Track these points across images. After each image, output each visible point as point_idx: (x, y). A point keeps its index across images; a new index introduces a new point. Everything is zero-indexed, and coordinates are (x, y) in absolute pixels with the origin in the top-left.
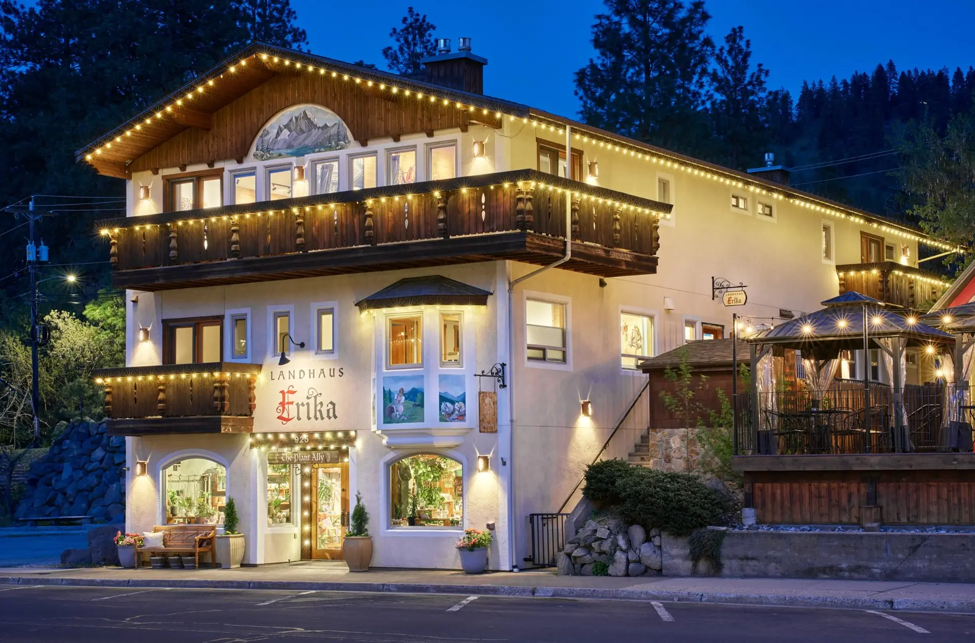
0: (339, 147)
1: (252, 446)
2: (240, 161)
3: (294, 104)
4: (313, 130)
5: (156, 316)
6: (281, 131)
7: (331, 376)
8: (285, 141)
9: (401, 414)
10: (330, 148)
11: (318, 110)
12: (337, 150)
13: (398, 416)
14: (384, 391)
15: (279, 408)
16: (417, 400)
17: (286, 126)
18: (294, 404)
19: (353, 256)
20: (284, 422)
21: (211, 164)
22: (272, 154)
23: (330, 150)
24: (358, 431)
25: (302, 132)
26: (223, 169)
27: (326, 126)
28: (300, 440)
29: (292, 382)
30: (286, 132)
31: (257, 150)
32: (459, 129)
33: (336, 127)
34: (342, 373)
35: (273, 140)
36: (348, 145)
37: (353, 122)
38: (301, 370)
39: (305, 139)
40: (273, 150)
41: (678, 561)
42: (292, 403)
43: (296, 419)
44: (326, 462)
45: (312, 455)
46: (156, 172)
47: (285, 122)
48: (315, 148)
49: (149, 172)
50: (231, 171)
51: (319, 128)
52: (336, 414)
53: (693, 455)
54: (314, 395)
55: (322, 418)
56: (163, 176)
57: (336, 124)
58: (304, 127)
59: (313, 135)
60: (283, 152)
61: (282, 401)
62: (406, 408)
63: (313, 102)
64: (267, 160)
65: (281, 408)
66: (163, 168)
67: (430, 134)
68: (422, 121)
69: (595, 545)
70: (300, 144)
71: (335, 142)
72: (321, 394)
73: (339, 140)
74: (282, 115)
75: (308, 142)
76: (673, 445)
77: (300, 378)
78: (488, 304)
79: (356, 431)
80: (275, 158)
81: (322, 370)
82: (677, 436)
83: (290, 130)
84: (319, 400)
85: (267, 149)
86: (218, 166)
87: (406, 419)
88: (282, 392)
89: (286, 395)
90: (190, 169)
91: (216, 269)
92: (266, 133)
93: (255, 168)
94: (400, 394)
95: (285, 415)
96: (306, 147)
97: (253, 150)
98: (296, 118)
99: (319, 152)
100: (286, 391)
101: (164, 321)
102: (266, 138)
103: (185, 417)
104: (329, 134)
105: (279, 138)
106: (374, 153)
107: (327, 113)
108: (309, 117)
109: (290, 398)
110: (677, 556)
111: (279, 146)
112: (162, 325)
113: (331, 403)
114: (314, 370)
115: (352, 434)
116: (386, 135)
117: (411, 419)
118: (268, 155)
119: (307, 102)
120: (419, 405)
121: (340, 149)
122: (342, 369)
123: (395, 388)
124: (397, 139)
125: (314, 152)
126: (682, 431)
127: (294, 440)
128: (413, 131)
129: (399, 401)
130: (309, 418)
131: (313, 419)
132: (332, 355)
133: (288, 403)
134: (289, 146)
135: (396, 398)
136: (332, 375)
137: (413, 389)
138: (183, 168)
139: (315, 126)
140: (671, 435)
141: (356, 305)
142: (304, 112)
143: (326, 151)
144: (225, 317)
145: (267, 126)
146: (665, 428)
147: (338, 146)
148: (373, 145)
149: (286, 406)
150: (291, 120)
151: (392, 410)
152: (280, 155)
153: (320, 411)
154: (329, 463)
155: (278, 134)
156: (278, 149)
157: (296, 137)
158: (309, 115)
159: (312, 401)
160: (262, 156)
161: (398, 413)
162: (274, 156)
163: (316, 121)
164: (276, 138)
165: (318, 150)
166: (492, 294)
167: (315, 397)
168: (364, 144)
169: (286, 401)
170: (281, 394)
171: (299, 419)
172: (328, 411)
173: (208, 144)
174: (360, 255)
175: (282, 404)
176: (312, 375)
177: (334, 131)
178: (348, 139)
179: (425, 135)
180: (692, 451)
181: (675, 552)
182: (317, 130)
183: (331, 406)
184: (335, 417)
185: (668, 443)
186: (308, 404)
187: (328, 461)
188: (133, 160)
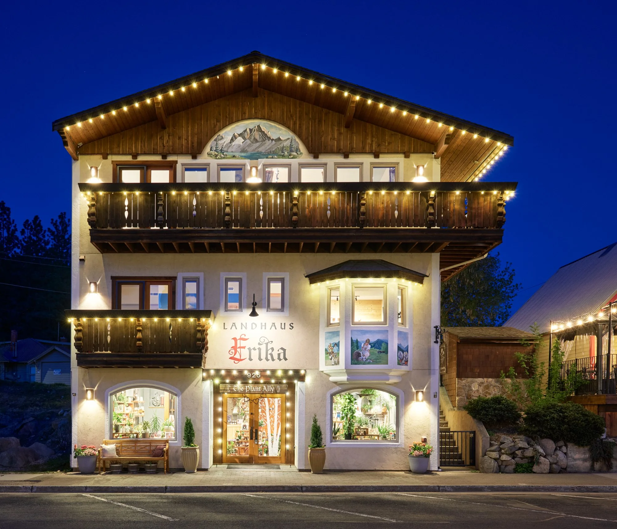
0: (292, 157)
1: (204, 379)
2: (194, 157)
3: (250, 118)
4: (267, 140)
5: (104, 273)
6: (236, 138)
7: (282, 329)
8: (239, 146)
9: (367, 358)
10: (283, 156)
11: (272, 126)
12: (290, 158)
13: (364, 360)
14: (352, 340)
15: (231, 351)
16: (382, 348)
17: (240, 135)
18: (246, 348)
19: (345, 234)
20: (236, 362)
21: (164, 157)
22: (226, 155)
23: (283, 158)
24: (308, 371)
25: (256, 141)
26: (176, 162)
27: (279, 139)
28: (252, 376)
29: (244, 331)
30: (239, 141)
31: (211, 150)
32: (403, 156)
33: (289, 142)
34: (293, 327)
35: (227, 144)
36: (300, 156)
37: (307, 138)
38: (253, 323)
39: (259, 147)
40: (227, 152)
41: (579, 463)
42: (244, 347)
43: (247, 360)
44: (277, 393)
45: (263, 388)
46: (105, 158)
47: (240, 131)
48: (269, 155)
49: (99, 157)
50: (183, 165)
51: (273, 140)
52: (286, 357)
53: (487, 395)
54: (266, 341)
55: (273, 360)
56: (112, 161)
57: (289, 139)
58: (257, 137)
59: (267, 144)
60: (237, 154)
61: (234, 345)
62: (371, 354)
63: (269, 119)
64: (221, 159)
65: (233, 351)
66: (113, 154)
67: (377, 156)
68: (371, 145)
69: (518, 453)
70: (254, 150)
71: (287, 153)
72: (272, 342)
73: (291, 151)
74: (237, 126)
75: (262, 149)
76: (473, 388)
77: (252, 328)
78: (424, 283)
79: (305, 370)
80: (229, 158)
81: (274, 324)
82: (476, 383)
83: (244, 138)
84: (270, 346)
85: (221, 150)
86: (170, 158)
87: (371, 361)
88: (235, 339)
89: (238, 341)
90: (141, 158)
91: (207, 235)
92: (220, 138)
93: (208, 165)
94: (366, 343)
95: (237, 356)
96: (261, 153)
97: (207, 149)
98: (251, 130)
99: (272, 158)
100: (238, 338)
101: (113, 278)
102: (221, 142)
103: (160, 354)
104: (282, 146)
105: (233, 143)
106: (324, 165)
107: (280, 129)
108: (263, 130)
109: (243, 343)
110: (579, 459)
111: (233, 150)
112: (111, 281)
113: (282, 349)
114: (265, 324)
115: (302, 372)
116: (338, 152)
117: (375, 362)
118: (222, 155)
119: (263, 118)
120: (384, 352)
121: (293, 158)
122: (292, 324)
123: (362, 339)
124: (346, 156)
125: (267, 158)
126: (480, 380)
127: (246, 376)
128: (363, 152)
129: (366, 349)
130: (260, 359)
131: (264, 360)
132: (283, 313)
133: (240, 347)
134: (243, 151)
135: (362, 346)
136: (283, 327)
137: (378, 340)
138: (135, 156)
139: (269, 138)
140: (473, 382)
141: (306, 277)
142: (259, 126)
143: (279, 158)
144: (178, 278)
145: (222, 133)
146: (468, 378)
147: (290, 155)
148: (323, 159)
149: (238, 350)
150: (245, 131)
151: (359, 355)
152: (234, 156)
153: (271, 355)
154: (279, 393)
155: (232, 140)
156: (232, 152)
157: (250, 144)
158: (263, 129)
159: (263, 347)
160: (216, 156)
161: (364, 357)
162: (227, 156)
163: (269, 134)
164: (230, 143)
165: (271, 157)
166: (428, 276)
167: (267, 344)
168: (316, 157)
169: (238, 346)
170: (233, 341)
171: (251, 359)
172: (279, 355)
173: (163, 140)
174: (351, 234)
175: (235, 348)
176: (263, 327)
177: (287, 144)
178: (300, 151)
179: (373, 156)
180: (487, 392)
181: (577, 456)
182: (271, 141)
183: (282, 351)
184: (286, 359)
185: (470, 387)
186: (260, 349)
187: (278, 391)
188: (85, 143)
